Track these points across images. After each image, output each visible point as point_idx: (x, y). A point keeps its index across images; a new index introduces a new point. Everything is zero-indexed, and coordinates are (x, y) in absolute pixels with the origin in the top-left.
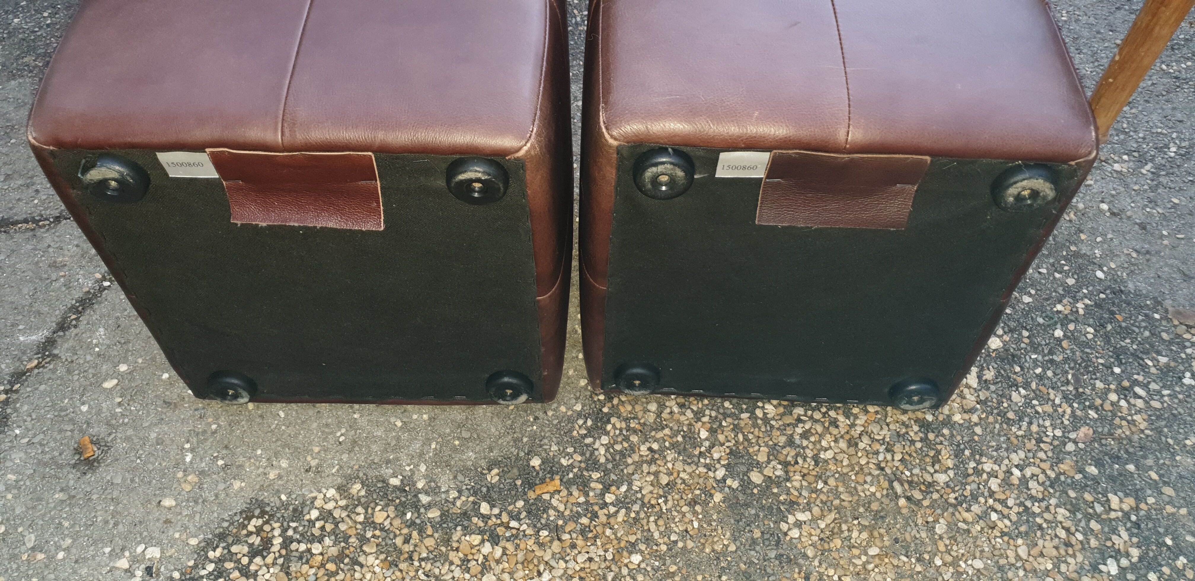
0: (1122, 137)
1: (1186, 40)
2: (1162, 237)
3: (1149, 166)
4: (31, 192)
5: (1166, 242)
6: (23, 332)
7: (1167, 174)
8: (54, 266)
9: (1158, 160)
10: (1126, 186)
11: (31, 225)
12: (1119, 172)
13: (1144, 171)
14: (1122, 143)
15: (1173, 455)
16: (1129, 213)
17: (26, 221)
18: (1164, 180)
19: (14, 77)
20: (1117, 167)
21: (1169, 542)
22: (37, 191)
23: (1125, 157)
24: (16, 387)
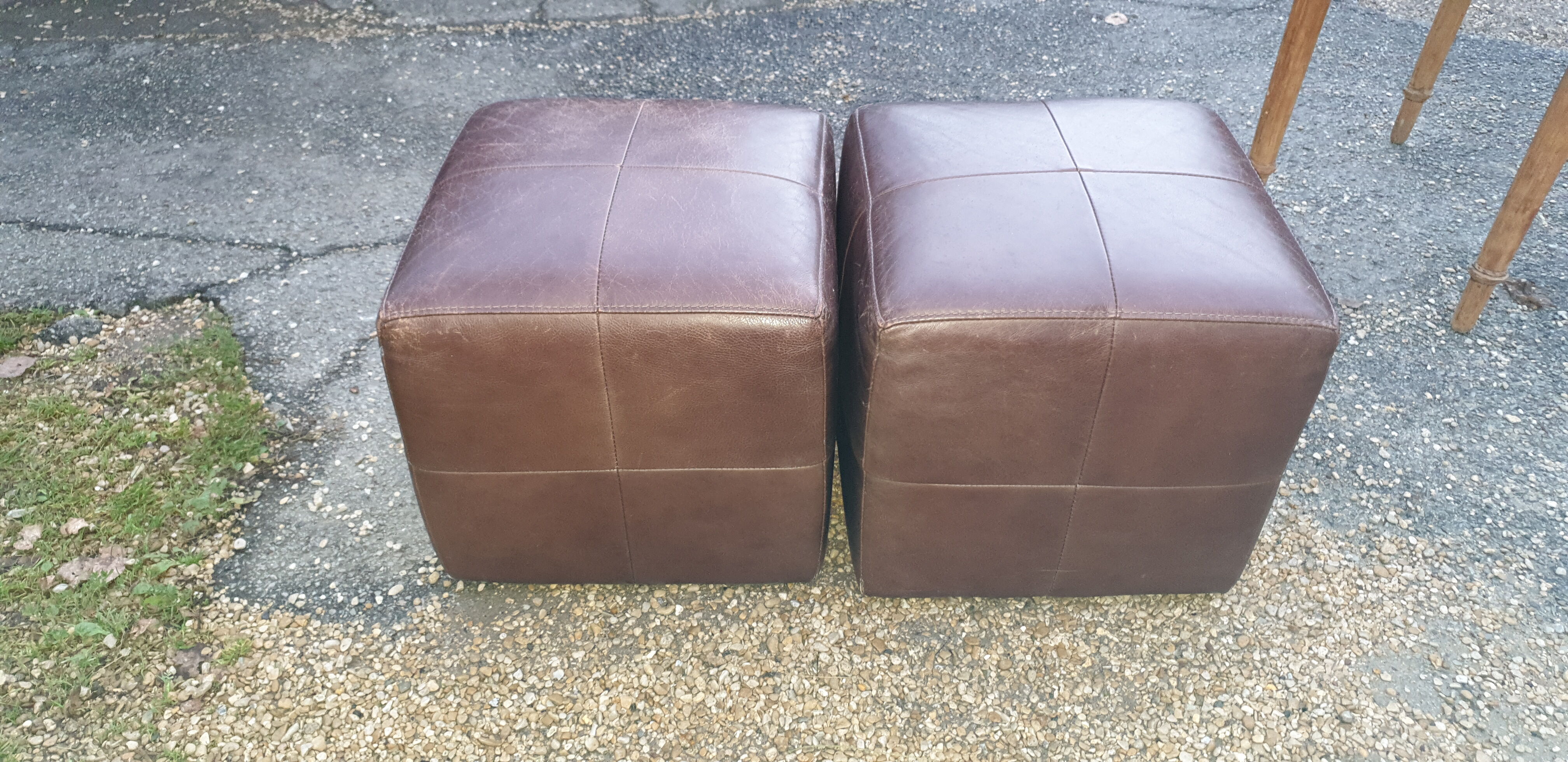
0: (1302, 190)
1: (1361, 127)
2: (1335, 254)
3: (1325, 209)
4: (351, 227)
5: (1338, 257)
6: (363, 315)
7: (1341, 214)
8: (379, 274)
9: (1334, 205)
10: (1305, 221)
11: (354, 249)
12: (1300, 213)
13: (1321, 212)
14: (1302, 194)
15: (1338, 386)
16: (1306, 238)
17: (351, 246)
18: (1337, 218)
19: (322, 153)
20: (1297, 208)
21: (1331, 435)
22: (357, 227)
23: (1304, 203)
24: (363, 347)
